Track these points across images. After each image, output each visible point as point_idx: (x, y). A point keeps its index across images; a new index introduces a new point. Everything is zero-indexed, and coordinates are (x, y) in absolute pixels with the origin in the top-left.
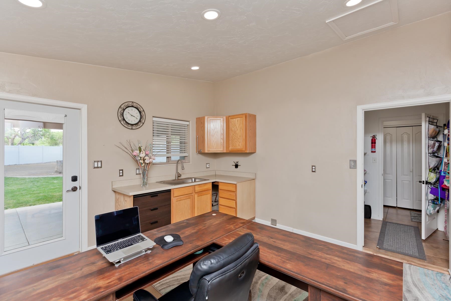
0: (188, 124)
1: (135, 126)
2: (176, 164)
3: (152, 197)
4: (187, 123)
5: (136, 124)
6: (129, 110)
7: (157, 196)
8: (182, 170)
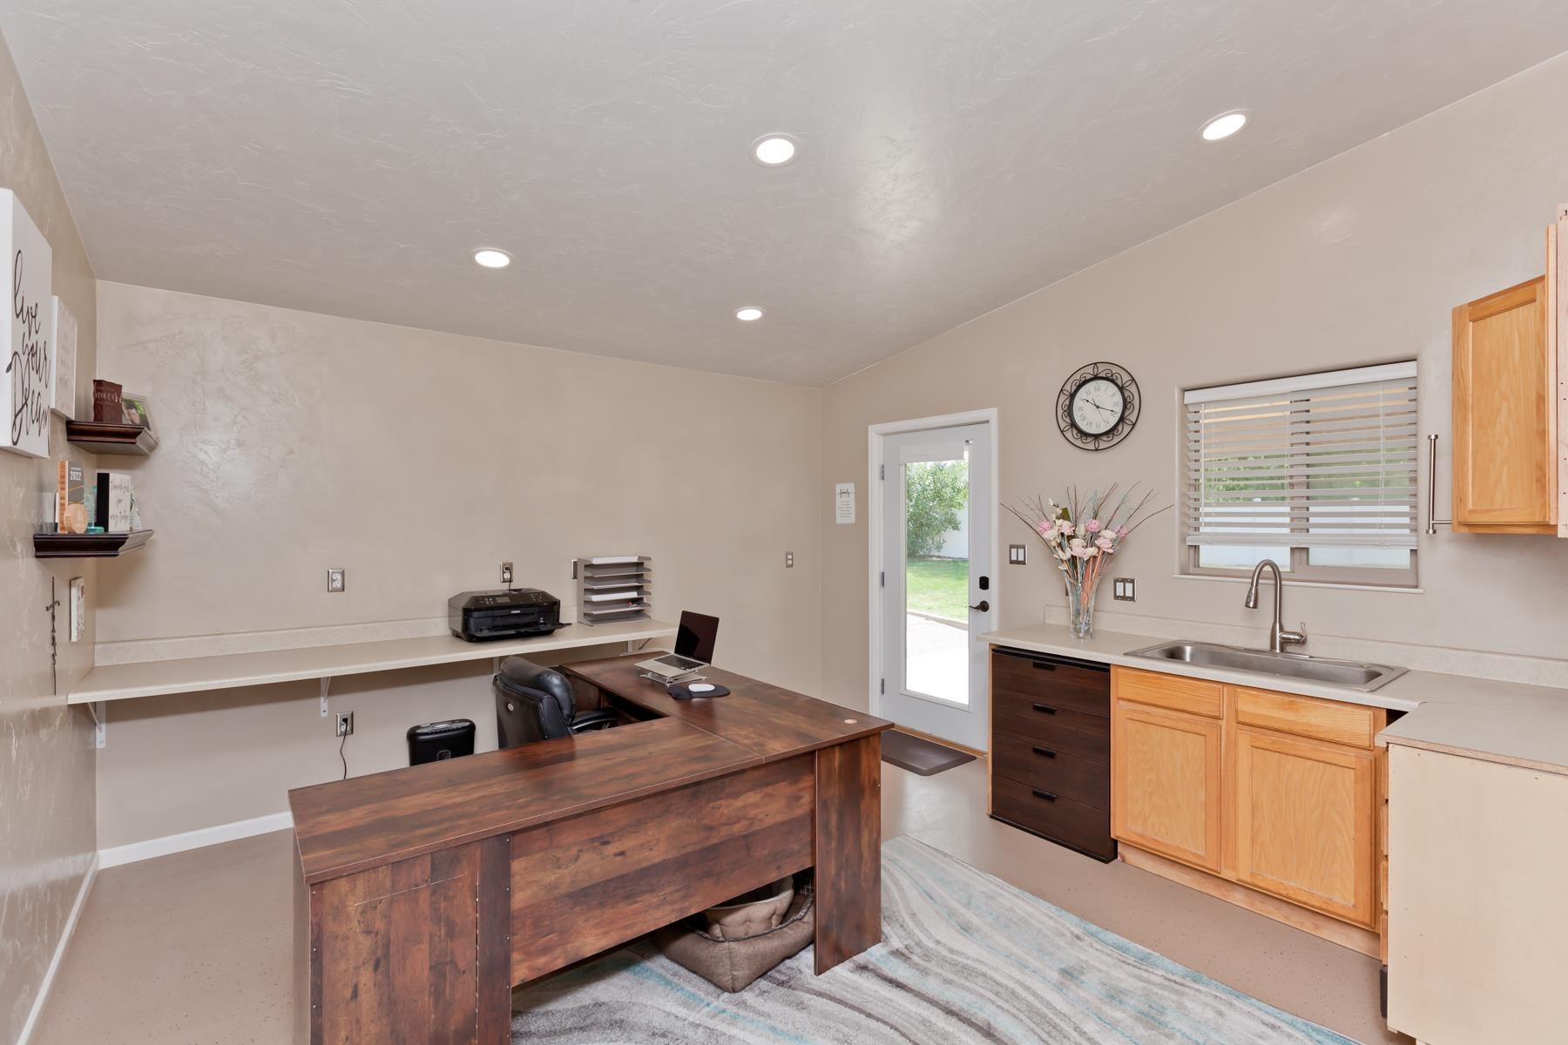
0: (1413, 373)
1: (1105, 438)
2: (1250, 580)
3: (1036, 665)
4: (1408, 370)
5: (1110, 432)
6: (1088, 393)
7: (1052, 668)
8: (1247, 606)
